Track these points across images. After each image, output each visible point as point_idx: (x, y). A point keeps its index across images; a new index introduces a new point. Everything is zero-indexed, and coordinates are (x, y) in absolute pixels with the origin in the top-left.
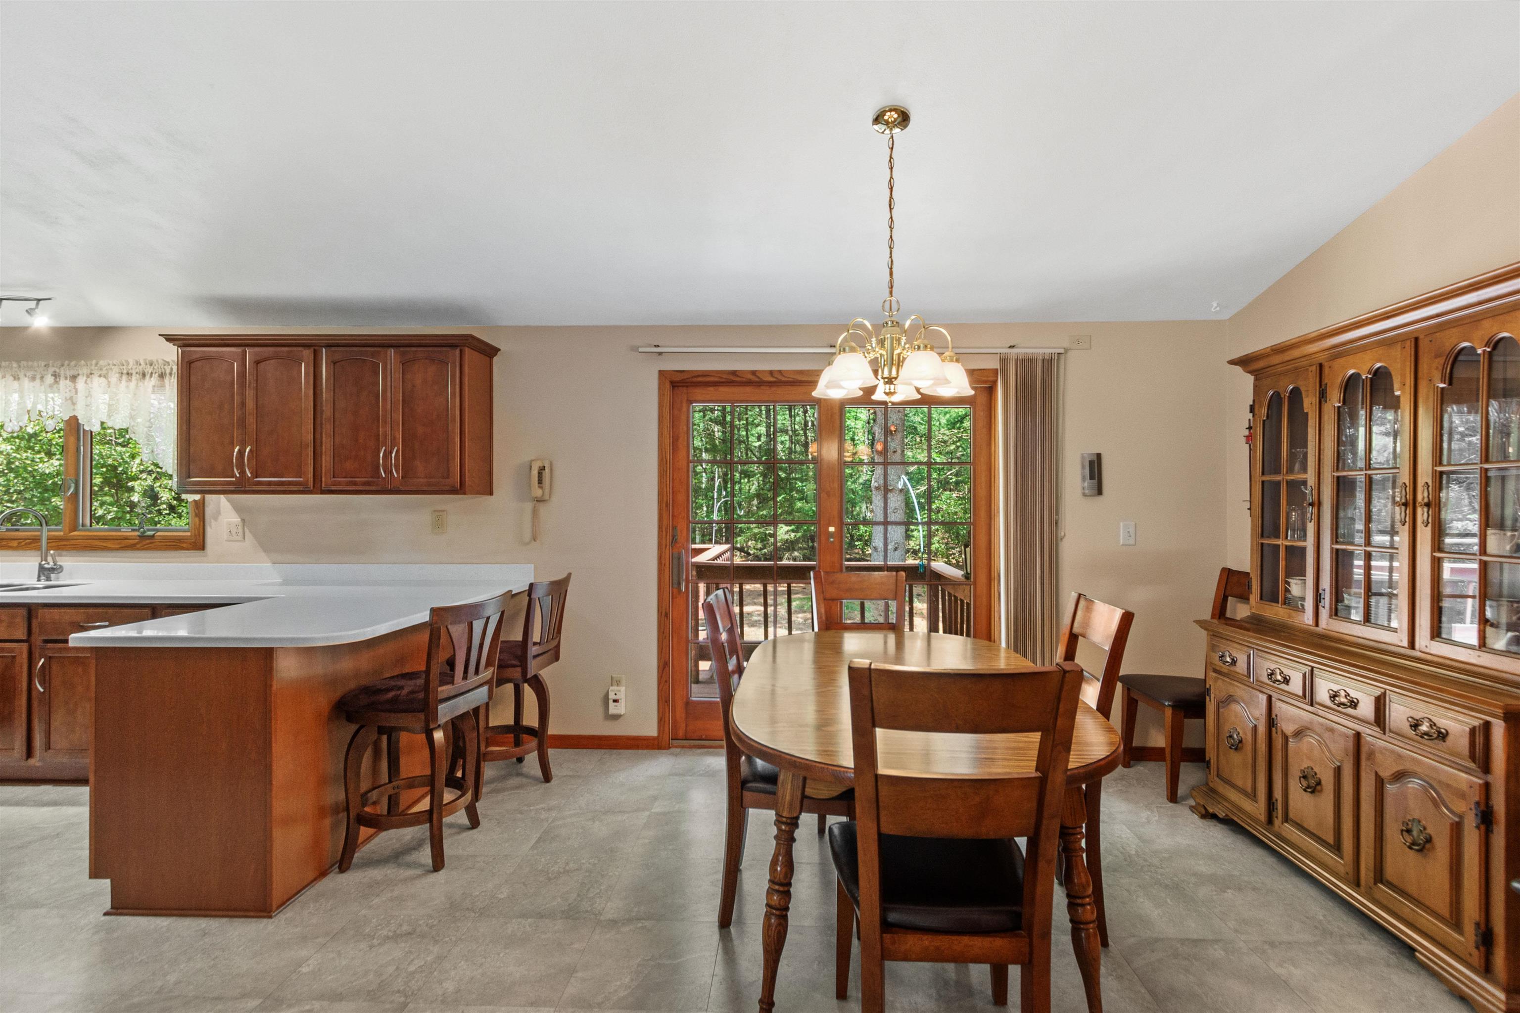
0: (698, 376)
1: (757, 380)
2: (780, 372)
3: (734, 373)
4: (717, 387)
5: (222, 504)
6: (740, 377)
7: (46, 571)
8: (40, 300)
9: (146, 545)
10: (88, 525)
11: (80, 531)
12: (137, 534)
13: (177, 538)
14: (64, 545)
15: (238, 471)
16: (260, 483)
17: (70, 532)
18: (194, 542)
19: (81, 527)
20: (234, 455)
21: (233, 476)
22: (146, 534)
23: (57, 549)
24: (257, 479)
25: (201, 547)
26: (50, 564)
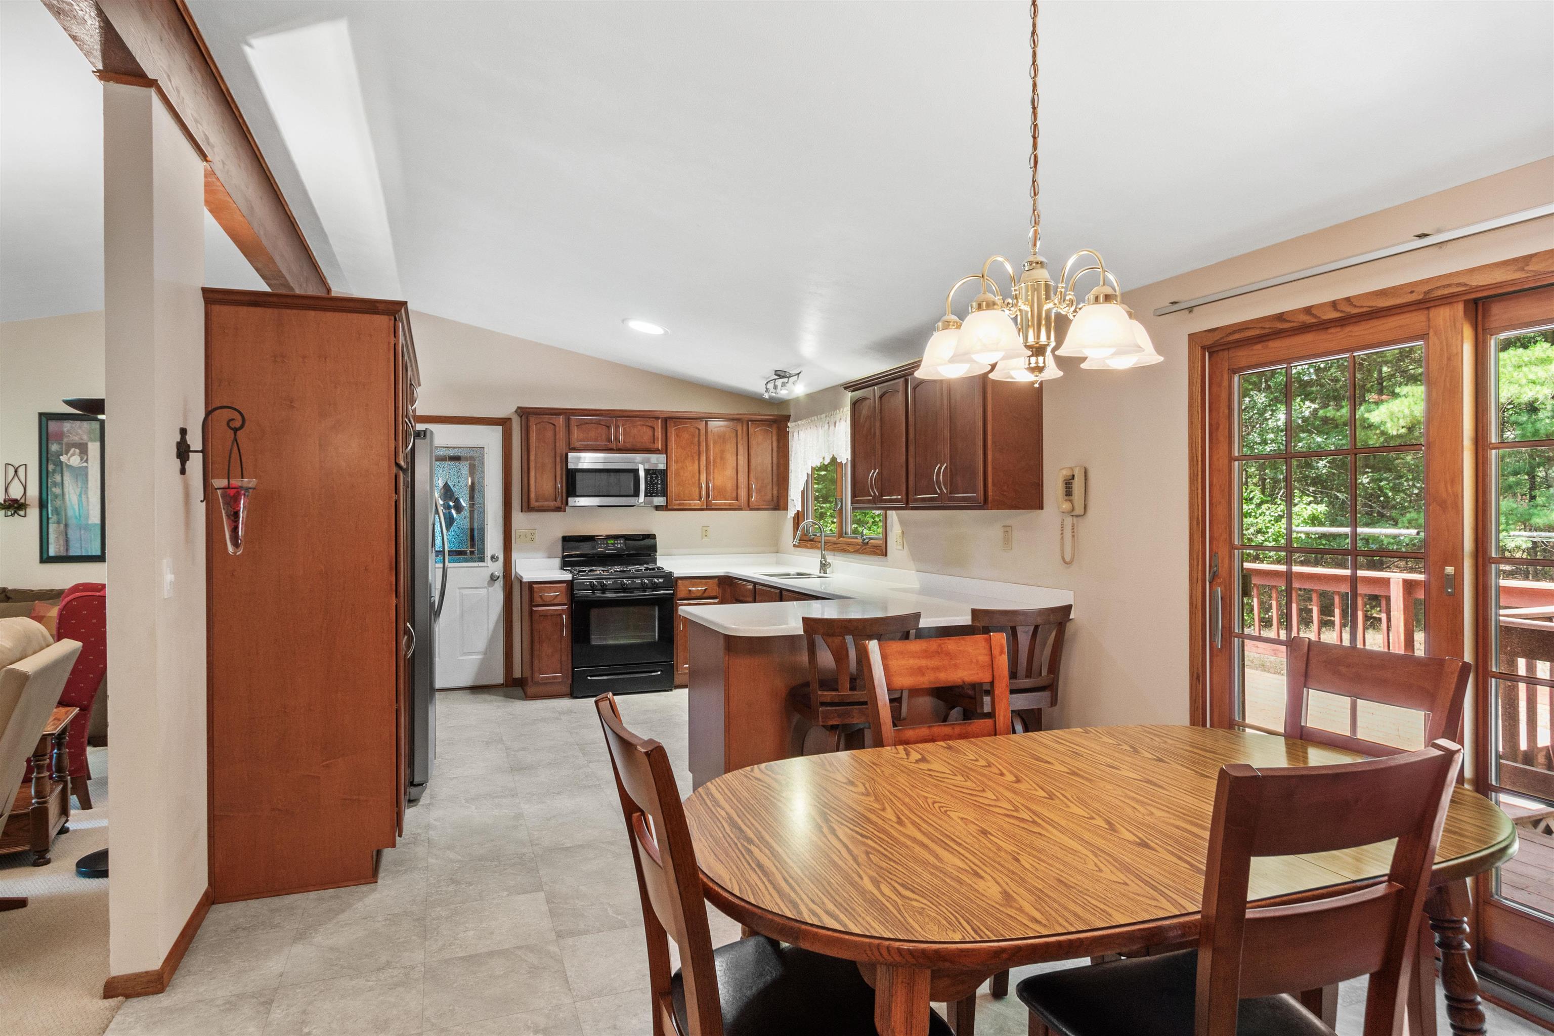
0: (1234, 332)
1: (1314, 320)
2: (1348, 300)
3: (1280, 317)
4: (1266, 343)
5: (893, 517)
6: (1290, 321)
7: (824, 566)
8: (801, 371)
9: (863, 550)
10: (849, 533)
11: (843, 537)
12: (861, 541)
13: (876, 545)
14: (835, 548)
15: (872, 492)
16: (882, 501)
17: (839, 539)
18: (882, 550)
19: (844, 534)
20: (870, 477)
21: (871, 496)
22: (865, 542)
23: (833, 550)
24: (884, 498)
25: (884, 554)
26: (825, 560)
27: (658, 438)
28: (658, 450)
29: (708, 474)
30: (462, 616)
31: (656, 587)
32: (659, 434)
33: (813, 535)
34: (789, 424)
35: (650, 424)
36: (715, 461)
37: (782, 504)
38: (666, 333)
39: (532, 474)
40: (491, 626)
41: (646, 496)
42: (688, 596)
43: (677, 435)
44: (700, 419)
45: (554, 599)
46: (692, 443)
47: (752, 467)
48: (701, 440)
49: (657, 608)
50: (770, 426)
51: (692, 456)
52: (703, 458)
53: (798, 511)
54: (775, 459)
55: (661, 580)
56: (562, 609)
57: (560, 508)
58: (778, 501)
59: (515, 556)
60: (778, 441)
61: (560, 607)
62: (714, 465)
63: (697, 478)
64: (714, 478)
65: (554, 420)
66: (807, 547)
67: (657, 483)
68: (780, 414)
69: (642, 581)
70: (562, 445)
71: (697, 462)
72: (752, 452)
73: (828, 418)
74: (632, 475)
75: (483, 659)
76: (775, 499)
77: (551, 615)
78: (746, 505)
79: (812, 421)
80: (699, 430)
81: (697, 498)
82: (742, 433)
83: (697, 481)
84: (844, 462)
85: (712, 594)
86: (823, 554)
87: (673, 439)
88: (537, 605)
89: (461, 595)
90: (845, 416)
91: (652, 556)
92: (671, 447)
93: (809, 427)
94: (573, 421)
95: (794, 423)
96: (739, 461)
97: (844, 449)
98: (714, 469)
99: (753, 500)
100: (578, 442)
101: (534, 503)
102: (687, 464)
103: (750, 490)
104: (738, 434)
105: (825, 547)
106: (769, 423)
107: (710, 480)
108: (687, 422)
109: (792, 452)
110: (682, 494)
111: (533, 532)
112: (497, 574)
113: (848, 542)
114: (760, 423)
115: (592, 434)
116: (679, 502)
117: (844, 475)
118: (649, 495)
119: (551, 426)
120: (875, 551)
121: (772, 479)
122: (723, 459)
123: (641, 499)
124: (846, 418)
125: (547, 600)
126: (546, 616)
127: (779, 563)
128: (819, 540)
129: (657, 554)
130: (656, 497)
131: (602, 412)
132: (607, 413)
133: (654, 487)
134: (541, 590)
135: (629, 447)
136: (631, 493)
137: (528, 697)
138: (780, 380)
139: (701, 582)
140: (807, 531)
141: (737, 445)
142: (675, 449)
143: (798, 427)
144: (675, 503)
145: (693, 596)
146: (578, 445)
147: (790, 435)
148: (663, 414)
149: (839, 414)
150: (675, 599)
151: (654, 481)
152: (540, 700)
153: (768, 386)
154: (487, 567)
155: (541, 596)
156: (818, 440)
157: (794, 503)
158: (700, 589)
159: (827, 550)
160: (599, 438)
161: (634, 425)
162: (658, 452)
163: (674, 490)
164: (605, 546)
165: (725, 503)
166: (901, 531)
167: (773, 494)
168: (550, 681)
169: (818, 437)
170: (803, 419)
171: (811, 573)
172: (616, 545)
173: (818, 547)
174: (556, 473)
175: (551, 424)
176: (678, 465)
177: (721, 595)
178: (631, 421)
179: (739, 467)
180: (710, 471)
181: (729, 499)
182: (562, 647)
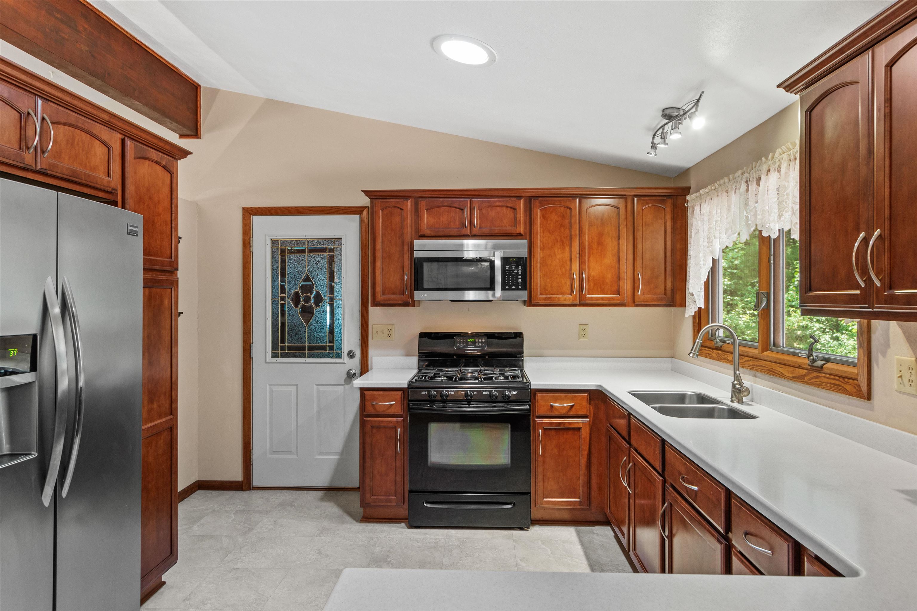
5: (891, 331)
7: (738, 392)
8: (698, 100)
9: (812, 378)
10: (781, 345)
11: (771, 350)
12: (808, 362)
13: (844, 375)
14: (757, 366)
15: (862, 279)
16: (893, 300)
17: (763, 351)
18: (859, 386)
19: (772, 347)
20: (855, 249)
21: (857, 287)
22: (816, 364)
23: (753, 369)
24: (891, 292)
25: (866, 395)
26: (740, 384)
27: (520, 221)
28: (521, 235)
29: (581, 263)
30: (319, 412)
31: (507, 400)
32: (521, 216)
33: (722, 341)
34: (688, 198)
35: (511, 205)
36: (590, 247)
37: (678, 297)
38: (491, 58)
39: (379, 264)
40: (348, 426)
41: (503, 288)
42: (550, 414)
43: (544, 217)
44: (574, 197)
45: (388, 409)
46: (562, 226)
47: (639, 254)
48: (573, 221)
49: (509, 426)
50: (663, 202)
51: (562, 241)
52: (576, 244)
53: (700, 309)
54: (669, 244)
55: (514, 392)
56: (397, 421)
57: (410, 303)
58: (673, 296)
59: (371, 352)
60: (674, 220)
61: (394, 419)
62: (589, 253)
63: (568, 268)
64: (589, 268)
65: (402, 203)
66: (712, 358)
67: (517, 274)
68: (677, 186)
69: (490, 392)
70: (409, 231)
71: (567, 249)
72: (639, 234)
73: (746, 175)
74: (487, 265)
75: (340, 460)
76: (669, 293)
77: (385, 427)
78: (631, 300)
80: (570, 209)
81: (568, 291)
82: (626, 211)
83: (568, 272)
84: (774, 237)
85: (581, 413)
86: (738, 372)
87: (539, 222)
88: (368, 415)
89: (319, 392)
90: (778, 164)
91: (518, 357)
92: (535, 231)
93: (716, 194)
94: (423, 204)
95: (695, 194)
96: (621, 246)
97: (775, 215)
98: (589, 257)
99: (639, 293)
100: (427, 228)
101: (380, 297)
102: (556, 251)
103: (636, 282)
104: (621, 213)
105: (740, 361)
106: (660, 198)
107: (584, 270)
108: (556, 200)
109: (691, 232)
110: (549, 286)
111: (390, 327)
112: (353, 372)
113: (780, 359)
114: (649, 198)
115: (444, 219)
116: (545, 296)
117: (772, 257)
118: (507, 287)
119: (399, 210)
120: (842, 385)
121: (665, 268)
122: (600, 244)
123: (498, 292)
124: (779, 166)
125: (381, 410)
126: (379, 428)
127: (676, 371)
128: (732, 350)
129: (524, 355)
130: (517, 289)
131: (455, 193)
132: (461, 193)
133: (513, 278)
134: (374, 398)
135: (487, 233)
136: (489, 286)
137: (363, 517)
138: (670, 125)
139: (566, 396)
140: (712, 336)
141: (619, 227)
142: (540, 232)
143: (701, 199)
144: (539, 297)
145: (556, 413)
146: (427, 232)
147: (689, 211)
148: (525, 192)
149: (765, 163)
150: (533, 416)
151: (513, 271)
152: (373, 524)
153: (654, 142)
154: (344, 363)
155: (373, 405)
156: (729, 210)
157: (694, 298)
158: (565, 405)
159: (743, 366)
160: (452, 223)
161: (492, 206)
162: (521, 237)
163: (539, 283)
164: (465, 344)
165: (603, 298)
166: (914, 359)
167: (665, 287)
168: (383, 504)
169: (729, 206)
170: (709, 187)
171: (719, 399)
172: (477, 344)
173: (728, 360)
174: (403, 263)
175: (399, 208)
176: (544, 251)
177: (592, 415)
178: (489, 202)
179: (621, 254)
180: (585, 260)
181: (609, 293)
182: (398, 465)
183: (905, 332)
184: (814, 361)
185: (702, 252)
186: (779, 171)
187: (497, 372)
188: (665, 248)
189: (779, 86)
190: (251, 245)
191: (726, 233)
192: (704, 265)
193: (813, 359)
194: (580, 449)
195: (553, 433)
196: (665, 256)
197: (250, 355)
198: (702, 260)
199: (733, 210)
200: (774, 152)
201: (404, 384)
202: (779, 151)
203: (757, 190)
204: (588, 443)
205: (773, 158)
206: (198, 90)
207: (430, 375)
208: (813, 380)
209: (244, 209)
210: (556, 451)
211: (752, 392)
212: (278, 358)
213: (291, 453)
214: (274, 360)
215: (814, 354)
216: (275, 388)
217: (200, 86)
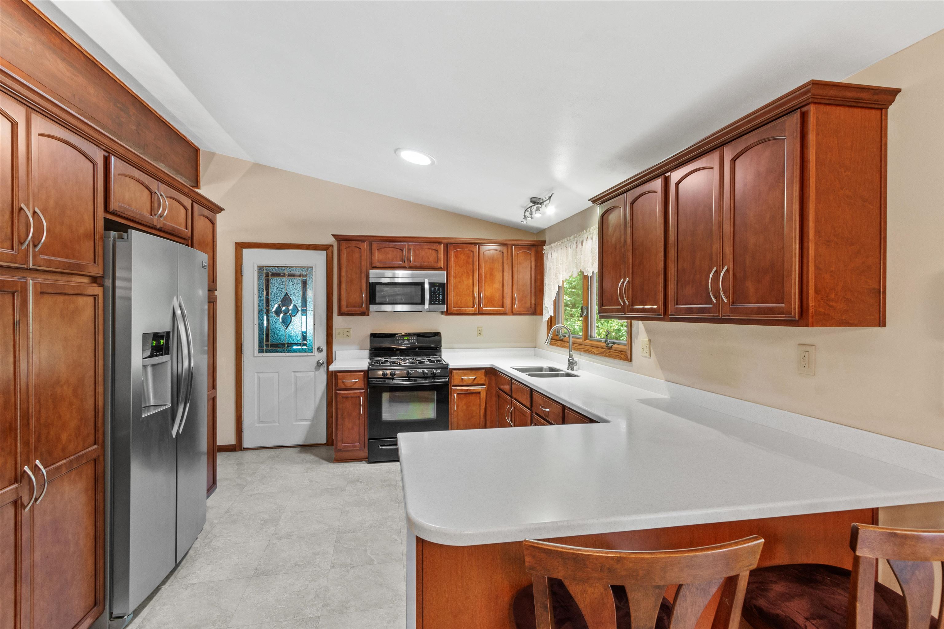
5: (640, 326)
7: (571, 364)
8: (550, 197)
9: (607, 353)
10: (594, 337)
11: (589, 340)
12: (605, 345)
13: (621, 350)
14: (581, 349)
15: (622, 301)
16: (633, 311)
17: (584, 341)
18: (627, 355)
19: (589, 338)
20: (619, 286)
21: (620, 305)
22: (609, 346)
23: (579, 351)
24: (632, 307)
25: (629, 359)
26: (572, 359)
27: (441, 259)
28: (441, 268)
29: (480, 287)
30: (296, 391)
31: (434, 376)
32: (441, 255)
33: (563, 336)
34: (544, 248)
35: (435, 248)
36: (485, 277)
37: (538, 309)
38: (433, 163)
39: (343, 286)
40: (318, 400)
41: (430, 303)
42: (461, 384)
43: (456, 257)
44: (475, 244)
45: (354, 385)
46: (467, 262)
47: (515, 282)
48: (475, 260)
49: (435, 393)
50: (529, 249)
51: (468, 273)
52: (477, 275)
53: (551, 316)
54: (533, 275)
55: (439, 371)
56: (360, 393)
57: (365, 313)
58: (535, 309)
59: (335, 348)
60: (536, 261)
61: (358, 391)
62: (485, 281)
63: (471, 290)
64: (484, 290)
65: (360, 244)
66: (557, 346)
67: (439, 294)
68: (538, 240)
69: (423, 371)
70: (365, 264)
71: (471, 278)
72: (515, 269)
73: (576, 239)
74: (420, 287)
75: (311, 425)
76: (533, 306)
77: (352, 397)
78: (510, 311)
79: (562, 243)
80: (473, 252)
81: (472, 305)
82: (507, 254)
83: (471, 293)
84: (590, 275)
85: (480, 382)
86: (571, 352)
87: (453, 260)
88: (340, 389)
89: (295, 376)
90: (592, 235)
91: (438, 349)
92: (450, 266)
93: (560, 248)
94: (375, 245)
95: (548, 246)
96: (504, 276)
97: (590, 263)
98: (484, 283)
99: (515, 307)
100: (378, 262)
101: (344, 309)
102: (464, 279)
103: (513, 299)
104: (504, 256)
105: (573, 347)
106: (528, 247)
107: (482, 291)
108: (464, 246)
109: (546, 269)
110: (460, 302)
111: (348, 330)
112: (321, 362)
113: (593, 344)
114: (521, 247)
115: (390, 256)
116: (457, 308)
117: (589, 286)
118: (433, 302)
119: (358, 249)
120: (620, 355)
121: (531, 291)
122: (492, 275)
123: (427, 306)
124: (592, 236)
125: (349, 386)
126: (347, 398)
127: (537, 356)
128: (568, 340)
129: (442, 347)
130: (439, 304)
131: (397, 239)
132: (401, 239)
133: (436, 296)
134: (344, 378)
135: (418, 266)
136: (420, 302)
137: (335, 460)
138: (535, 207)
139: (471, 372)
140: (558, 333)
141: (503, 265)
142: (454, 267)
143: (552, 249)
144: (454, 309)
145: (465, 383)
146: (378, 264)
147: (545, 256)
148: (445, 240)
149: (586, 233)
150: (451, 386)
151: (437, 292)
152: (343, 463)
153: (526, 215)
154: (315, 356)
155: (343, 382)
156: (567, 258)
157: (548, 310)
158: (471, 378)
159: (574, 349)
160: (395, 259)
161: (422, 249)
162: (441, 269)
163: (453, 300)
164: (402, 341)
165: (493, 309)
166: (648, 340)
167: (531, 303)
168: (350, 449)
169: (567, 256)
170: (556, 243)
171: (561, 369)
172: (410, 341)
173: (567, 347)
174: (361, 286)
175: (358, 247)
176: (456, 279)
177: (487, 383)
178: (420, 245)
179: (504, 282)
180: (482, 285)
181: (497, 306)
182: (360, 422)
183: (645, 326)
184: (608, 344)
185: (553, 282)
186: (592, 239)
187: (425, 359)
188: (531, 278)
189: (589, 200)
190: (242, 270)
191: (565, 272)
192: (554, 290)
193: (608, 343)
194: (480, 405)
195: (463, 396)
196: (531, 284)
197: (242, 352)
198: (552, 287)
199: (569, 258)
200: (590, 228)
201: (366, 367)
202: (592, 228)
203: (581, 248)
204: (485, 401)
205: (589, 231)
206: (198, 153)
207: (382, 361)
208: (607, 354)
209: (236, 243)
210: (465, 407)
211: (579, 364)
212: (263, 353)
213: (274, 422)
214: (261, 355)
215: (608, 340)
216: (261, 375)
217: (199, 149)
